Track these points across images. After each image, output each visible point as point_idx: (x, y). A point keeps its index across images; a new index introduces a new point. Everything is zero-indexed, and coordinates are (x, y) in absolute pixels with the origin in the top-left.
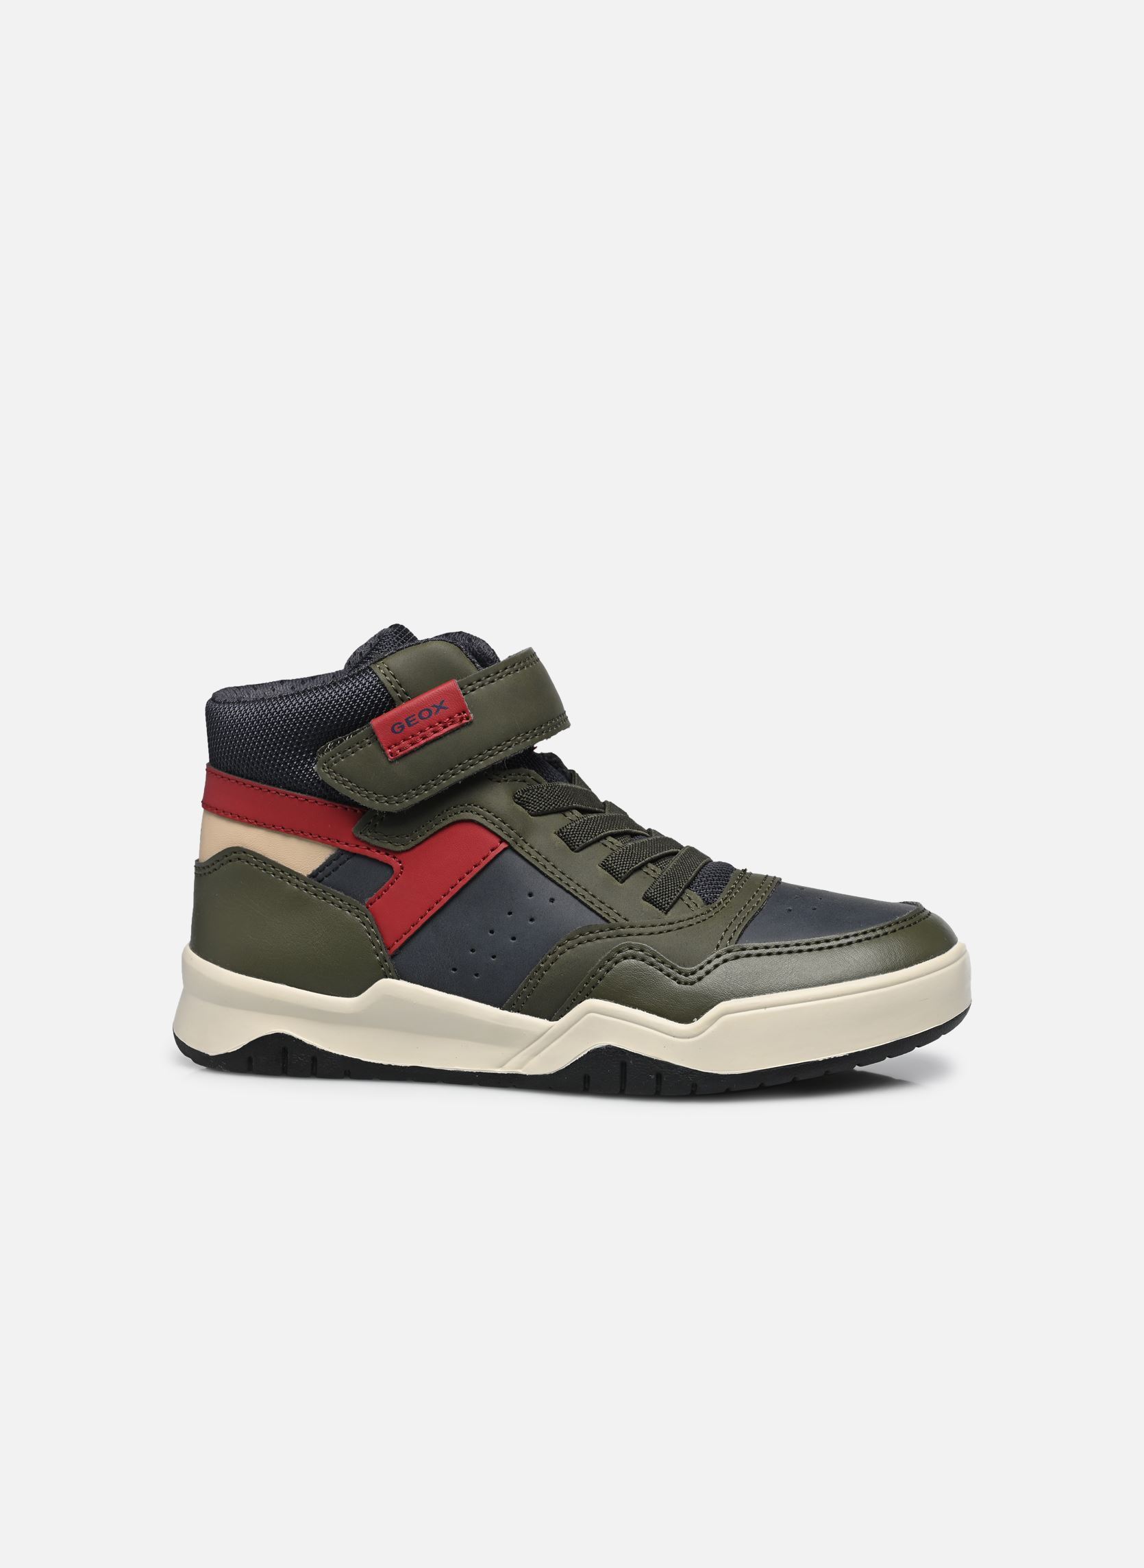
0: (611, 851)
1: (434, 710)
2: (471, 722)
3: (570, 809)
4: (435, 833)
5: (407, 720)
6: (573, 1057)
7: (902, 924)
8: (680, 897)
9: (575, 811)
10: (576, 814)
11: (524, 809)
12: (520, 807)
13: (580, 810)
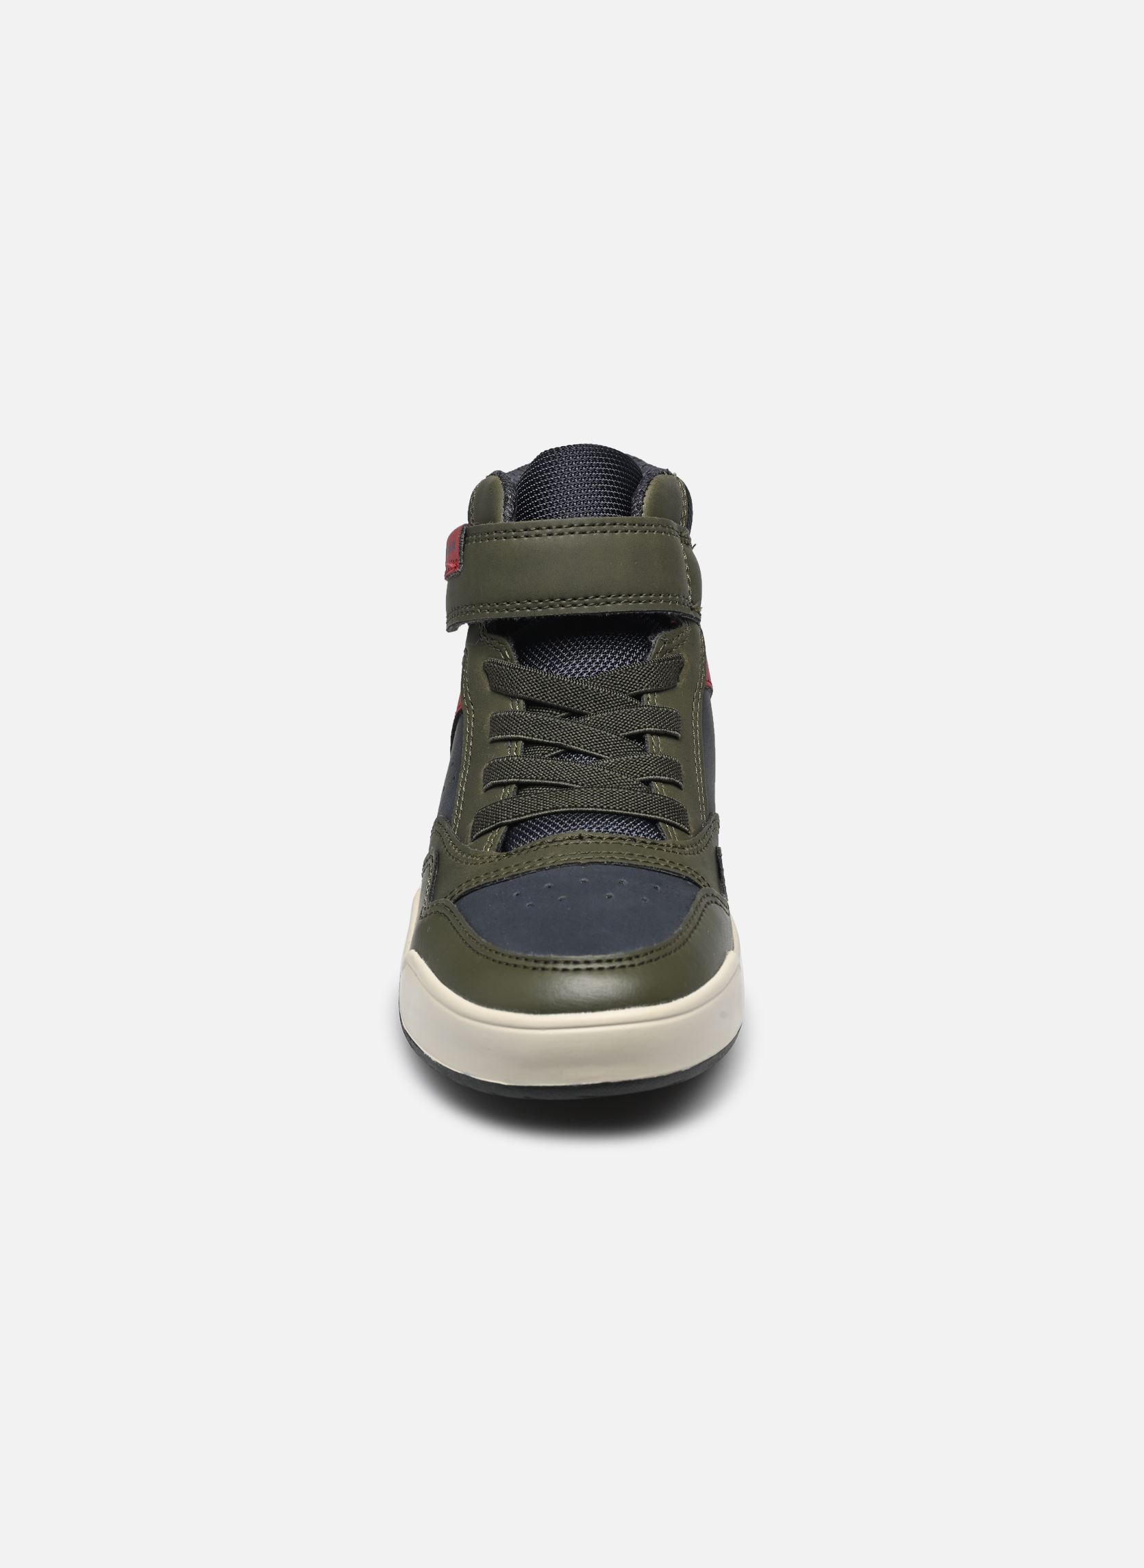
2: (460, 573)
3: (520, 699)
8: (492, 830)
9: (522, 702)
10: (519, 706)
11: (486, 679)
12: (485, 676)
13: (531, 704)
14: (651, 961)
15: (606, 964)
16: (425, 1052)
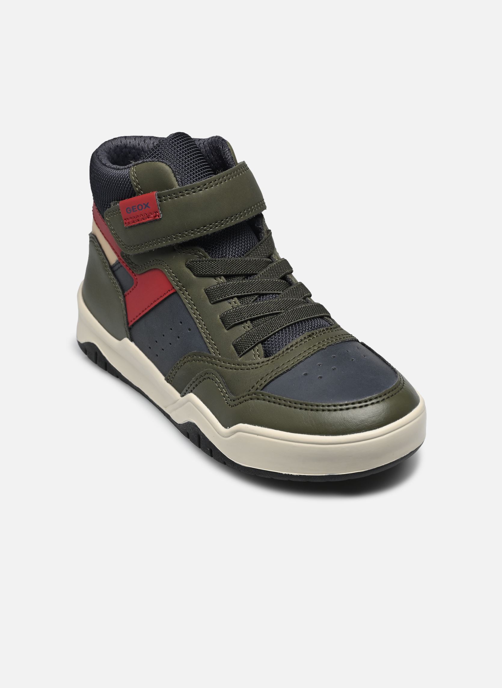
0: (232, 308)
1: (144, 206)
2: (160, 219)
3: (220, 276)
4: (147, 271)
5: (132, 207)
6: (184, 421)
7: (383, 397)
8: (253, 348)
9: (223, 277)
10: (223, 280)
11: (190, 272)
12: (188, 270)
13: (227, 277)
14: (392, 395)
15: (375, 400)
16: (284, 473)
